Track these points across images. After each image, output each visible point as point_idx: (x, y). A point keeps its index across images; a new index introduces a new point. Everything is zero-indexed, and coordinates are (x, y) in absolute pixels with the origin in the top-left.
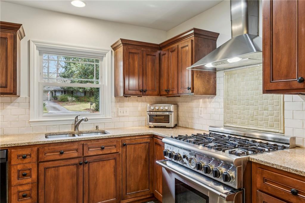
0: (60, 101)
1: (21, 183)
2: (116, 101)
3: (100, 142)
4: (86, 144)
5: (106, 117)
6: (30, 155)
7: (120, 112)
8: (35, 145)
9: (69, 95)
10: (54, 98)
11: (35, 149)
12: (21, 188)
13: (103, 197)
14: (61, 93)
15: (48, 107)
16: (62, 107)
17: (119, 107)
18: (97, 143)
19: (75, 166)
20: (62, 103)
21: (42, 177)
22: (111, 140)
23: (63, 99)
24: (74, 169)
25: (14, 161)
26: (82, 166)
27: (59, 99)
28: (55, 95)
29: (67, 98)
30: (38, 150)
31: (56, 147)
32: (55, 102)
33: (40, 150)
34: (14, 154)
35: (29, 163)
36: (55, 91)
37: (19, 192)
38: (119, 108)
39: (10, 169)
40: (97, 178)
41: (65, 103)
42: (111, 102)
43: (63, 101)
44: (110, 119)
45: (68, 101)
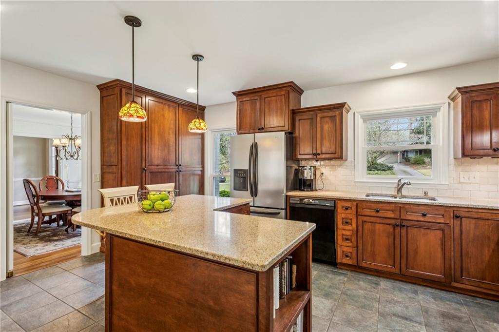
0: (413, 164)
1: (345, 228)
2: (456, 164)
3: (422, 208)
4: (403, 207)
5: (440, 182)
6: (351, 208)
7: (464, 178)
8: (355, 200)
9: (427, 156)
10: (406, 160)
11: (355, 203)
12: (344, 232)
13: (425, 268)
14: (415, 153)
15: (396, 170)
16: (415, 171)
17: (462, 171)
18: (417, 208)
19: (391, 226)
20: (416, 166)
21: (360, 228)
22: (437, 207)
23: (418, 161)
24: (391, 229)
25: (340, 210)
26: (399, 228)
27: (412, 160)
28: (407, 156)
29: (423, 160)
30: (357, 205)
31: (373, 205)
32: (405, 165)
33: (359, 205)
34: (340, 205)
35: (351, 214)
36: (407, 151)
37: (343, 235)
38: (461, 173)
39: (337, 215)
40: (417, 244)
41: (421, 166)
42: (449, 165)
43: (418, 164)
44: (446, 186)
45: (424, 163)
